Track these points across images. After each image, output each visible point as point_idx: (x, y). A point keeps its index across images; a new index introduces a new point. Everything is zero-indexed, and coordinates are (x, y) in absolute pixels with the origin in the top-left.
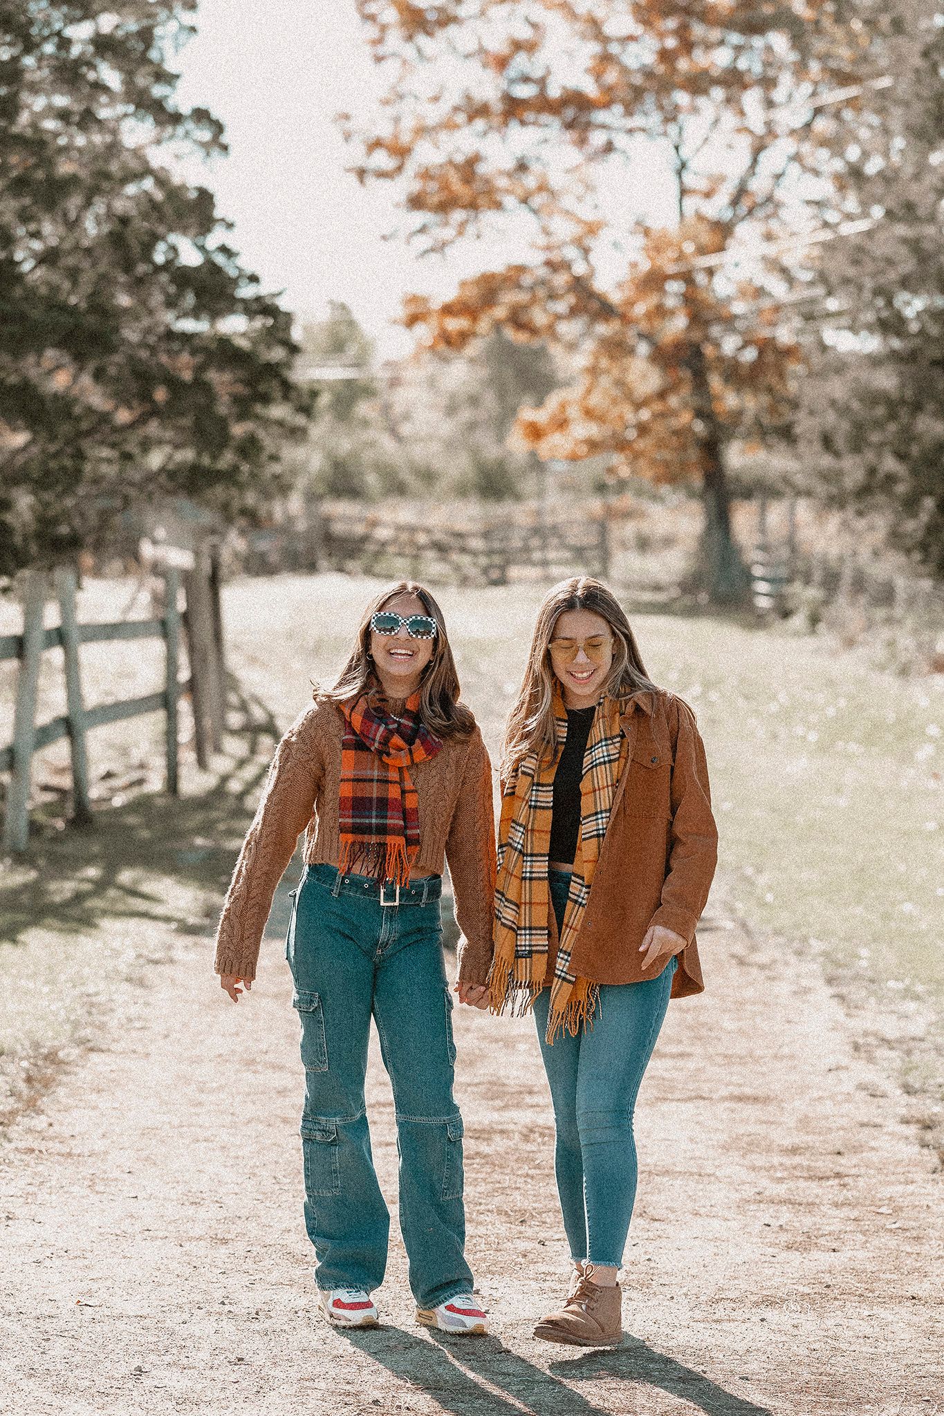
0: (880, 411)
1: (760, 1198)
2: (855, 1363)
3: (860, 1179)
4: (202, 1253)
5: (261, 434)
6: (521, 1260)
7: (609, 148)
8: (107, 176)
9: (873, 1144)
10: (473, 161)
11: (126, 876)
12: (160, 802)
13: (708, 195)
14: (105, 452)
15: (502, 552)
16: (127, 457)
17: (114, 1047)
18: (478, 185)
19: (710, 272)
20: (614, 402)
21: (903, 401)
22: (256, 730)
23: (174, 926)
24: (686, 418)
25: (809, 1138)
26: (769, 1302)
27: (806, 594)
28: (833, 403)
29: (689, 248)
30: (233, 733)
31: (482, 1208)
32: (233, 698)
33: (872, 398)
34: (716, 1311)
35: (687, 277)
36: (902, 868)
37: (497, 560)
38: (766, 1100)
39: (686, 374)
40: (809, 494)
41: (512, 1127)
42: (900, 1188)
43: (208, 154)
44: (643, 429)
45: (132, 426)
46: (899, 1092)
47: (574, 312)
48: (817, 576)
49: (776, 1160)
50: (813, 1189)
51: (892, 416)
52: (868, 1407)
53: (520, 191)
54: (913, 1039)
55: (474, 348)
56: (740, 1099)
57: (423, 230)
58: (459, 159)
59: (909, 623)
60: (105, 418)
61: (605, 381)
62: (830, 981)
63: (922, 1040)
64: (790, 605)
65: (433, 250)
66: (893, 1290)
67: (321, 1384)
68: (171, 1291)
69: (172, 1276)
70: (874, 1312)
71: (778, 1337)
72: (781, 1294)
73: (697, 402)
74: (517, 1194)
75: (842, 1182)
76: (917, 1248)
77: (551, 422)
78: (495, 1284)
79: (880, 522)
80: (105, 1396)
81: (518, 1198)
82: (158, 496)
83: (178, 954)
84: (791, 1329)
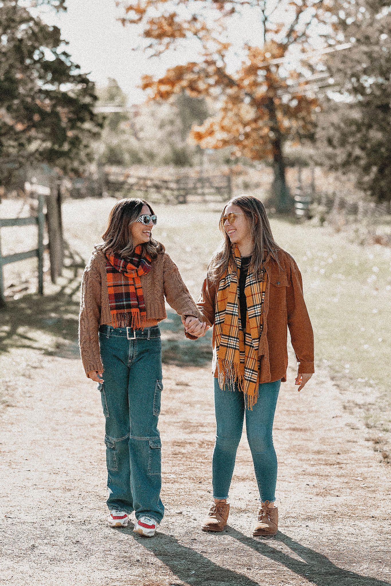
0: (354, 128)
1: (305, 473)
2: (348, 545)
3: (348, 465)
4: (60, 495)
5: (80, 135)
6: (200, 499)
7: (233, 11)
8: (13, 21)
9: (353, 450)
10: (173, 16)
11: (21, 330)
12: (35, 298)
13: (277, 32)
14: (12, 143)
15: (184, 189)
16: (21, 145)
17: (18, 405)
18: (175, 27)
19: (277, 66)
20: (234, 123)
21: (363, 124)
22: (76, 267)
23: (43, 352)
24: (266, 131)
25: (325, 447)
26: (309, 518)
27: (319, 209)
28: (333, 124)
29: (268, 55)
30: (67, 267)
31: (182, 476)
32: (67, 253)
33: (350, 122)
34: (287, 522)
35: (267, 69)
36: (363, 329)
37: (182, 192)
38: (305, 430)
39: (266, 111)
40: (321, 165)
41: (195, 441)
42: (366, 469)
43: (58, 11)
44: (247, 136)
45: (24, 131)
46: (364, 427)
47: (217, 83)
48: (324, 200)
49: (311, 456)
50: (328, 469)
51: (359, 130)
52: (354, 564)
53: (193, 30)
54: (370, 404)
55: (172, 99)
56: (294, 429)
57: (150, 46)
58: (167, 15)
59: (365, 222)
60: (12, 128)
61: (230, 114)
62: (333, 379)
63: (373, 404)
64: (312, 213)
65: (155, 55)
66: (364, 514)
67: (114, 553)
68: (47, 511)
69: (46, 505)
70: (356, 523)
71: (314, 534)
72: (315, 515)
73: (271, 124)
74: (197, 470)
75: (340, 466)
76: (374, 495)
77: (206, 132)
78: (189, 510)
79: (353, 177)
80: (18, 557)
81: (198, 472)
82: (35, 162)
83: (45, 364)
84: (320, 530)
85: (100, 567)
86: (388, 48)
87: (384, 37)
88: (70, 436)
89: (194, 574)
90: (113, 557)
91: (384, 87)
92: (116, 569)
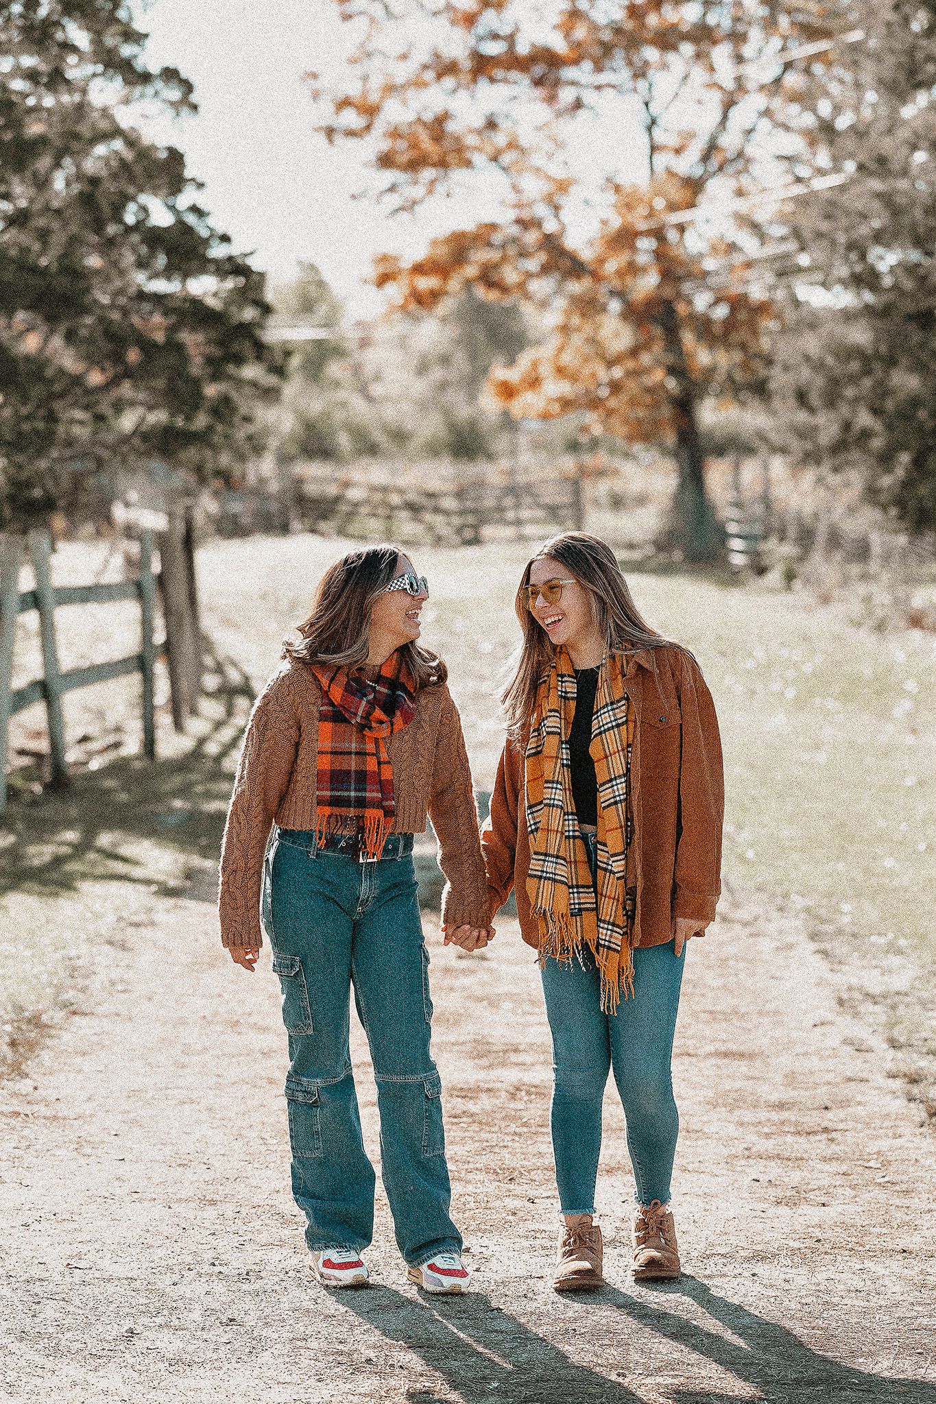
0: (855, 366)
1: (748, 1154)
2: (847, 1316)
3: (847, 1133)
4: (191, 1214)
5: (234, 395)
6: (511, 1218)
7: (578, 105)
8: (76, 136)
9: (859, 1098)
10: (442, 119)
11: (105, 839)
12: (138, 765)
13: (678, 151)
14: (79, 414)
15: (474, 511)
16: (99, 418)
17: (97, 1010)
18: (448, 144)
19: (681, 228)
20: (586, 360)
21: (877, 356)
22: (229, 693)
23: (154, 888)
24: (658, 375)
25: (796, 1093)
26: (759, 1257)
27: (780, 551)
28: (807, 358)
29: (659, 204)
30: (209, 695)
31: (471, 1166)
32: (208, 661)
33: (849, 353)
34: (708, 1266)
35: (658, 234)
36: (882, 823)
37: (471, 519)
38: (752, 1056)
39: (657, 331)
40: (784, 450)
41: (499, 1085)
42: (888, 1142)
43: (178, 113)
44: (615, 387)
45: (105, 387)
46: (885, 1046)
47: (545, 269)
48: (792, 532)
49: (763, 1115)
50: (802, 1144)
51: (867, 371)
52: (860, 1360)
53: (489, 149)
54: (898, 993)
55: (445, 306)
56: (726, 1055)
57: (392, 189)
58: (428, 117)
59: (885, 577)
60: (77, 380)
61: (577, 339)
62: (814, 936)
63: (906, 994)
64: (766, 561)
65: (402, 209)
66: (884, 1244)
67: (314, 1344)
68: (161, 1252)
69: (162, 1238)
70: (865, 1266)
71: (771, 1292)
72: (771, 1249)
73: (670, 359)
74: (505, 1152)
75: (830, 1137)
76: (907, 1202)
77: (523, 380)
78: (485, 1242)
79: (856, 478)
80: (97, 1358)
81: (507, 1156)
82: (132, 458)
83: (159, 917)
84: (783, 1284)
85: (285, 1378)
86: (930, 183)
87: (920, 157)
88: (215, 1079)
89: (497, 1388)
90: (312, 1353)
91: (922, 271)
92: (319, 1381)
